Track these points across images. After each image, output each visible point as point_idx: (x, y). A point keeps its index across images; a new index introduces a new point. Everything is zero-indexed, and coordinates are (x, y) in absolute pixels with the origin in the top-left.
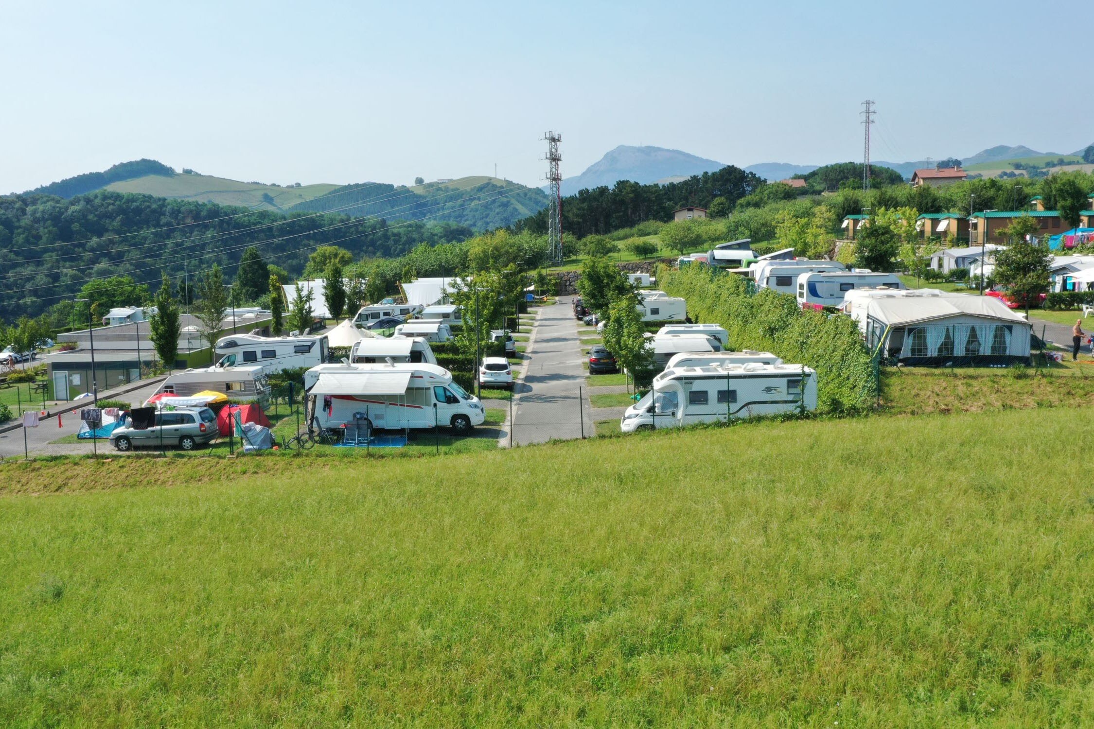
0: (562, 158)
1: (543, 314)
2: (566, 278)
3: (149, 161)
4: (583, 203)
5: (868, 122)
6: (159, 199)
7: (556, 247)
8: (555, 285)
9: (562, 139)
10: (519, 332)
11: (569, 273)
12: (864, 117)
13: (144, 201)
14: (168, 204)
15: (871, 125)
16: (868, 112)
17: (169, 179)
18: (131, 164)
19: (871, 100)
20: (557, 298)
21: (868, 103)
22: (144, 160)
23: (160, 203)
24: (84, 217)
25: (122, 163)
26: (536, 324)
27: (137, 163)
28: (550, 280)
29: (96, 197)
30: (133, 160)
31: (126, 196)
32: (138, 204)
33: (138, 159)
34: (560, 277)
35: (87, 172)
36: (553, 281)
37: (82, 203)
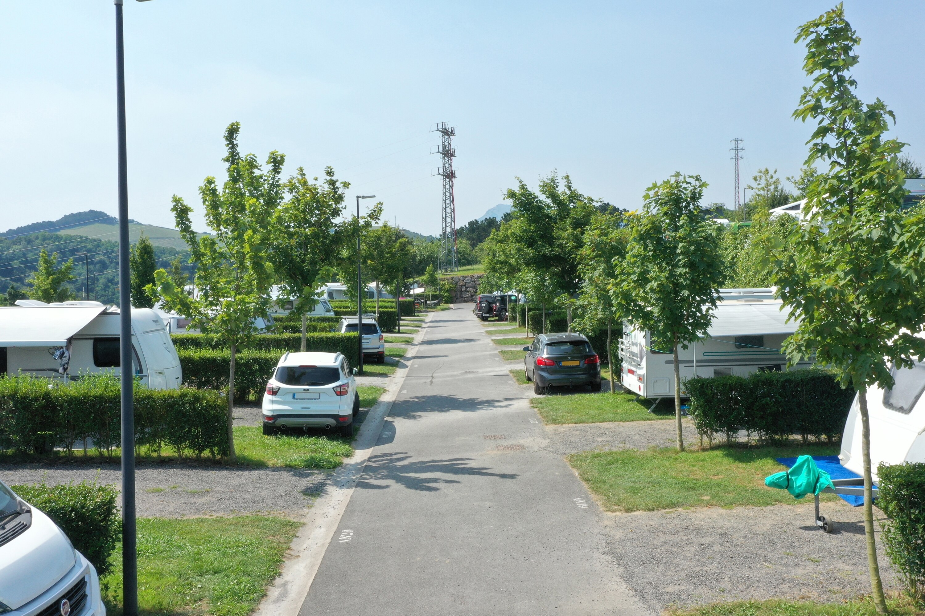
0: (456, 153)
1: (434, 317)
2: (461, 283)
3: (96, 212)
4: (473, 233)
5: (737, 158)
6: (95, 240)
7: (449, 251)
8: (449, 291)
9: (456, 132)
10: (399, 332)
11: (465, 277)
12: (733, 154)
13: (81, 242)
14: (103, 245)
15: (740, 161)
16: (737, 149)
17: (112, 226)
18: (80, 214)
19: (740, 138)
20: (451, 306)
21: (736, 141)
22: (91, 211)
23: (94, 243)
24: (24, 255)
25: (72, 214)
26: (424, 325)
27: (85, 213)
28: (443, 285)
29: (37, 238)
30: (82, 211)
31: (64, 237)
32: (75, 244)
33: (87, 210)
34: (455, 282)
35: (40, 221)
36: (447, 287)
37: (24, 243)
